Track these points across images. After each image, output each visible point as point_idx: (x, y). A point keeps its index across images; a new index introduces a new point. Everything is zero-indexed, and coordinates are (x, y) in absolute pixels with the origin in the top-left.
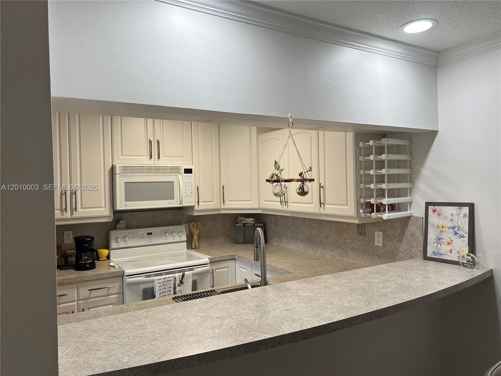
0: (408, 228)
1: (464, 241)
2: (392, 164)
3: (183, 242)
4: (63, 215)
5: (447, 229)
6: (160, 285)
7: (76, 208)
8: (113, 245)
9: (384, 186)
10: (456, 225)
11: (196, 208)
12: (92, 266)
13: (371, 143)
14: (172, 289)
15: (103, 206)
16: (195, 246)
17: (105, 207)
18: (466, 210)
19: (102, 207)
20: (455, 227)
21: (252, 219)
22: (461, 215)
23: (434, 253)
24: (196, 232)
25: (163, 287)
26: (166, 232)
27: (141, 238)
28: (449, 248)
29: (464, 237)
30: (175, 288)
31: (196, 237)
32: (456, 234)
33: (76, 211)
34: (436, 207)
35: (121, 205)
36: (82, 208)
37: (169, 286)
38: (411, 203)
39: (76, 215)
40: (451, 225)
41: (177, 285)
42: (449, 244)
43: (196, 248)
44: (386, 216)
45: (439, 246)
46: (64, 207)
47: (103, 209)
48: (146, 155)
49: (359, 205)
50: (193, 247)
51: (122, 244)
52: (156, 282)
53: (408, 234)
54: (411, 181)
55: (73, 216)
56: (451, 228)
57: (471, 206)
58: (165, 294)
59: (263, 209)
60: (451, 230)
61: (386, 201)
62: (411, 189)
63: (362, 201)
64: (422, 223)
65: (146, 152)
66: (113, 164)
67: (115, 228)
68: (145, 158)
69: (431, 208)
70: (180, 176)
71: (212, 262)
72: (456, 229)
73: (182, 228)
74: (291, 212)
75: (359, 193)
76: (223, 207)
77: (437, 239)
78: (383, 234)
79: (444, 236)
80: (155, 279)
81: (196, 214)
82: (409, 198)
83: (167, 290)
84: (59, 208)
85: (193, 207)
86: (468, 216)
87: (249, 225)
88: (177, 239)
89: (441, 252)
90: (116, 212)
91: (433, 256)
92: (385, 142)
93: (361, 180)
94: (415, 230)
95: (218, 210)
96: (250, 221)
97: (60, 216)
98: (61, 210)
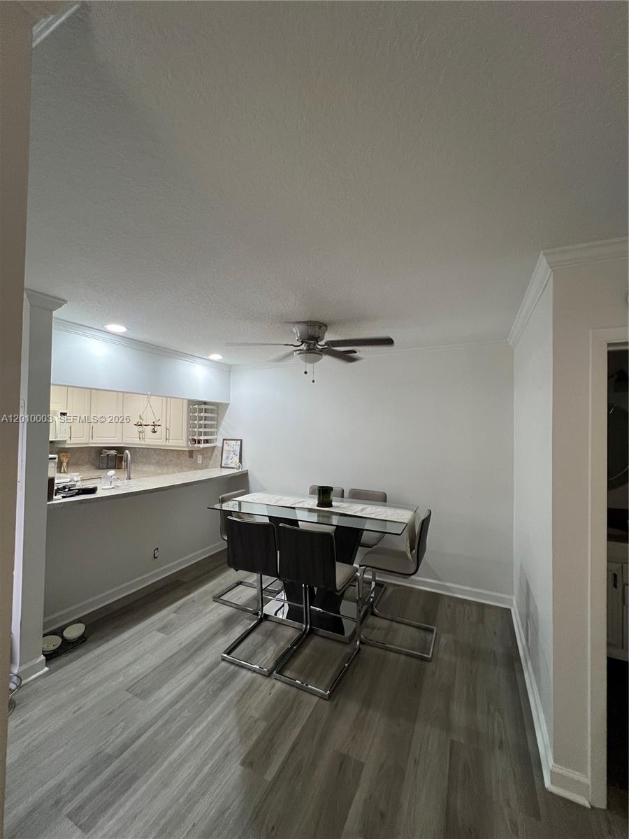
0: (214, 452)
1: (237, 457)
2: (206, 419)
5: (231, 452)
9: (201, 430)
10: (235, 450)
11: (68, 442)
13: (196, 406)
16: (64, 470)
18: (239, 442)
21: (115, 451)
22: (237, 445)
23: (225, 464)
24: (65, 460)
28: (231, 461)
29: (238, 455)
31: (65, 464)
32: (234, 454)
34: (227, 441)
38: (216, 439)
40: (233, 449)
42: (231, 459)
43: (64, 472)
44: (202, 445)
45: (227, 460)
49: (188, 440)
50: (62, 471)
53: (214, 456)
54: (217, 428)
57: (241, 441)
59: (125, 444)
60: (233, 452)
61: (202, 438)
62: (216, 432)
63: (190, 438)
64: (220, 449)
69: (225, 441)
72: (235, 452)
74: (146, 445)
75: (189, 433)
76: (91, 441)
77: (226, 457)
78: (202, 456)
79: (229, 455)
81: (67, 446)
82: (214, 436)
85: (65, 441)
86: (240, 445)
87: (112, 456)
89: (228, 463)
91: (224, 466)
92: (203, 407)
93: (191, 426)
94: (217, 452)
95: (87, 444)
96: (113, 452)
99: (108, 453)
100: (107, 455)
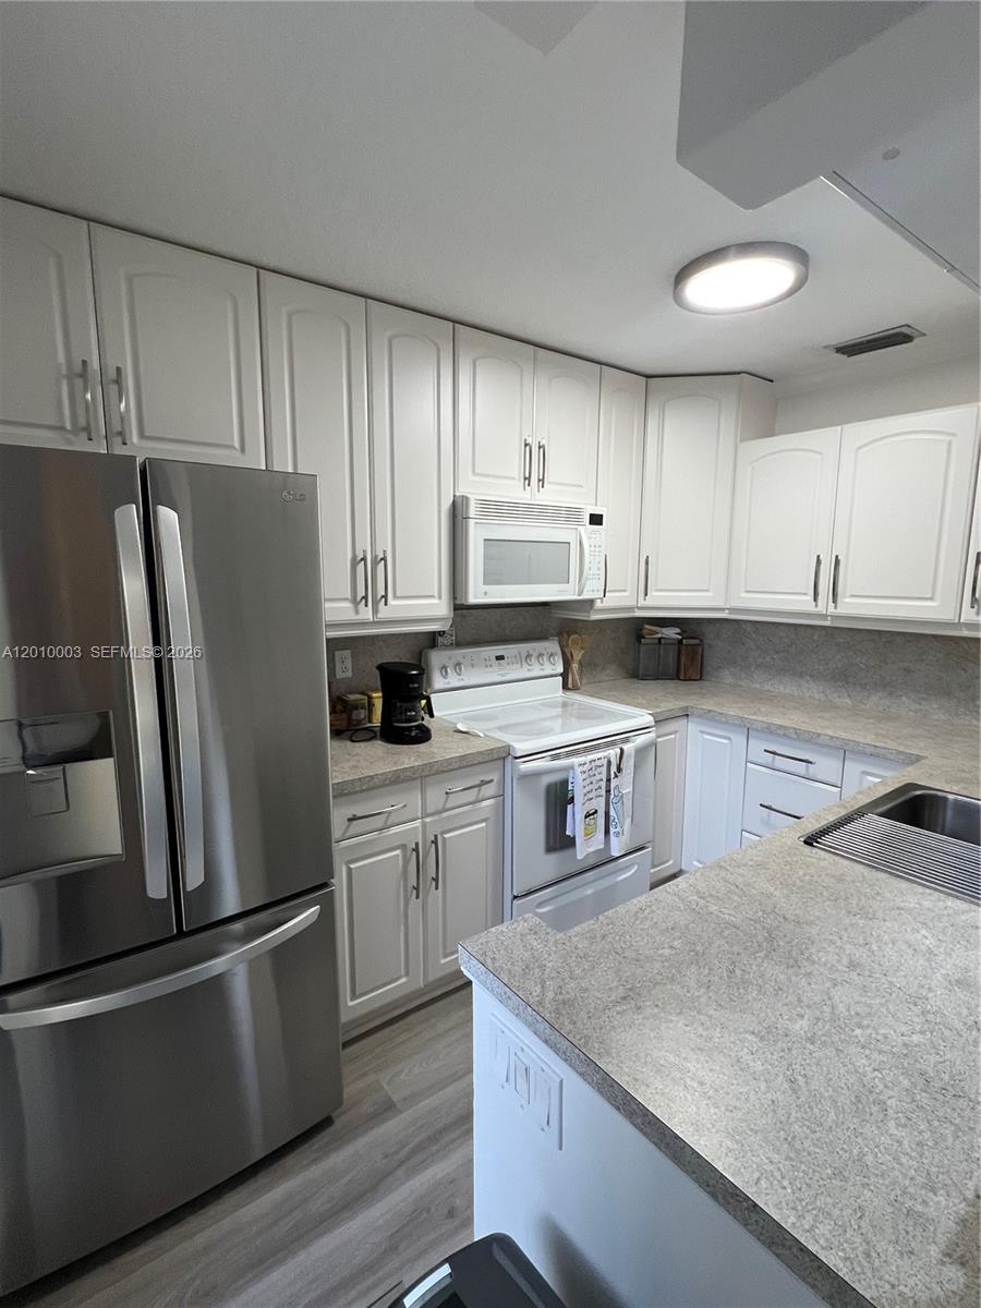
3: (556, 676)
4: (357, 612)
6: (584, 776)
7: (385, 597)
8: (438, 682)
11: (598, 604)
12: (424, 734)
14: (603, 784)
15: (436, 595)
16: (575, 683)
17: (440, 597)
19: (432, 596)
21: (678, 630)
24: (578, 655)
25: (588, 781)
26: (529, 655)
27: (486, 666)
30: (609, 780)
31: (576, 666)
33: (386, 604)
35: (477, 593)
36: (395, 597)
37: (598, 777)
39: (385, 613)
41: (613, 776)
43: (575, 688)
46: (361, 593)
47: (435, 601)
48: (517, 477)
51: (454, 681)
52: (578, 770)
55: (379, 616)
58: (590, 796)
65: (521, 470)
66: (457, 494)
68: (516, 483)
70: (582, 530)
76: (642, 603)
80: (576, 764)
81: (595, 617)
83: (595, 786)
84: (349, 597)
85: (591, 602)
87: (668, 641)
90: (460, 608)
95: (631, 609)
96: (672, 633)
97: (351, 616)
98: (355, 602)
99: (659, 636)
100: (657, 641)
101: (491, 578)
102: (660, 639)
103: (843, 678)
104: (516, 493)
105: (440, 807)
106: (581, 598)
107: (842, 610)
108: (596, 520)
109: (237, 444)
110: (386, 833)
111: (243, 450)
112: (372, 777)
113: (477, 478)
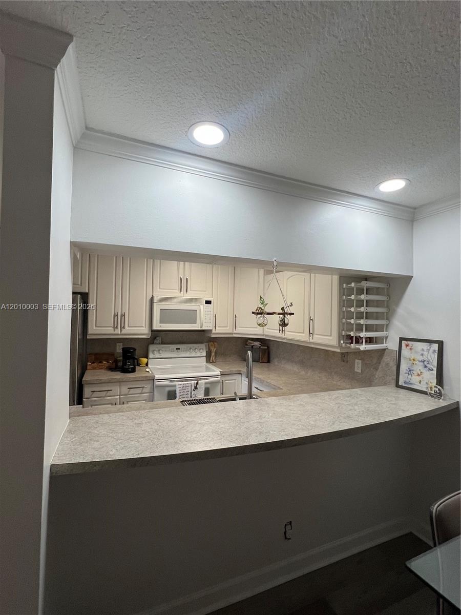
0: (384, 358)
1: (433, 374)
2: (368, 303)
3: (203, 357)
4: (115, 331)
5: (417, 362)
7: (124, 326)
8: (151, 356)
9: (362, 322)
10: (426, 359)
12: (133, 371)
13: (353, 285)
14: (189, 393)
15: (144, 326)
16: (213, 360)
17: (146, 327)
18: (436, 347)
20: (425, 361)
22: (431, 351)
23: (405, 382)
24: (214, 350)
25: (182, 391)
26: (190, 349)
27: (172, 351)
28: (418, 379)
29: (433, 370)
30: (191, 392)
31: (213, 354)
32: (426, 367)
33: (124, 329)
34: (409, 342)
35: (157, 326)
36: (129, 326)
37: (187, 390)
38: (387, 338)
39: (124, 331)
40: (421, 358)
41: (193, 390)
42: (419, 375)
43: (212, 362)
44: (363, 347)
45: (410, 376)
46: (116, 326)
47: (144, 328)
48: (177, 289)
49: (340, 337)
51: (157, 356)
52: (178, 387)
53: (383, 364)
54: (388, 319)
55: (122, 332)
56: (421, 361)
57: (441, 344)
58: (184, 396)
59: (266, 335)
60: (422, 364)
61: (363, 334)
62: (387, 325)
63: (344, 333)
64: (396, 355)
65: (177, 286)
66: (153, 295)
67: (153, 343)
68: (177, 291)
69: (404, 343)
70: (202, 306)
71: (222, 375)
72: (426, 363)
73: (203, 346)
74: (287, 339)
75: (342, 326)
77: (408, 370)
78: (362, 362)
79: (414, 368)
80: (177, 385)
81: (213, 336)
82: (385, 333)
83: (185, 393)
84: (112, 326)
86: (437, 352)
87: (256, 347)
88: (199, 354)
89: (411, 382)
90: (153, 331)
91: (404, 385)
92: (365, 284)
93: (344, 315)
94: (389, 360)
95: (231, 334)
96: (257, 344)
97: (112, 332)
98: (114, 327)
99: (253, 345)
100: (251, 347)
101: (162, 321)
102: (252, 346)
103: (302, 363)
104: (176, 294)
105: (127, 392)
106: (202, 329)
107: (286, 336)
108: (208, 302)
109: (79, 283)
110: (105, 398)
111: (81, 285)
112: (101, 380)
113: (160, 290)
